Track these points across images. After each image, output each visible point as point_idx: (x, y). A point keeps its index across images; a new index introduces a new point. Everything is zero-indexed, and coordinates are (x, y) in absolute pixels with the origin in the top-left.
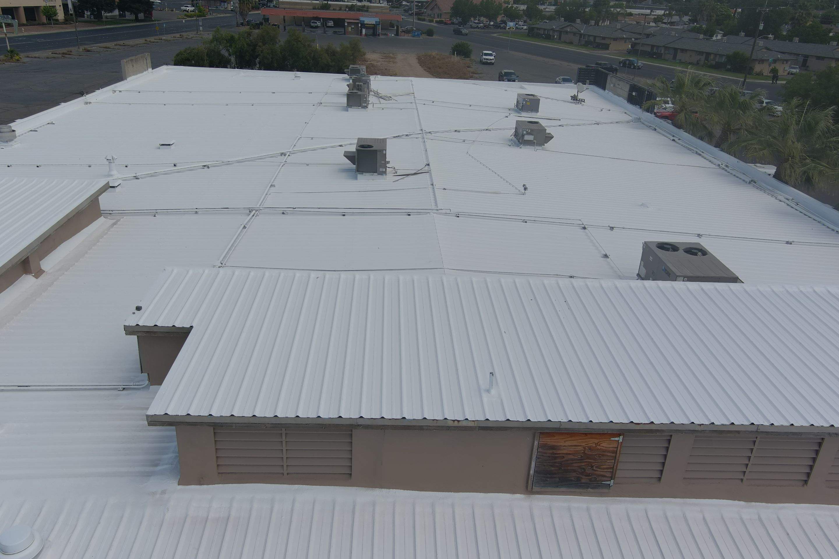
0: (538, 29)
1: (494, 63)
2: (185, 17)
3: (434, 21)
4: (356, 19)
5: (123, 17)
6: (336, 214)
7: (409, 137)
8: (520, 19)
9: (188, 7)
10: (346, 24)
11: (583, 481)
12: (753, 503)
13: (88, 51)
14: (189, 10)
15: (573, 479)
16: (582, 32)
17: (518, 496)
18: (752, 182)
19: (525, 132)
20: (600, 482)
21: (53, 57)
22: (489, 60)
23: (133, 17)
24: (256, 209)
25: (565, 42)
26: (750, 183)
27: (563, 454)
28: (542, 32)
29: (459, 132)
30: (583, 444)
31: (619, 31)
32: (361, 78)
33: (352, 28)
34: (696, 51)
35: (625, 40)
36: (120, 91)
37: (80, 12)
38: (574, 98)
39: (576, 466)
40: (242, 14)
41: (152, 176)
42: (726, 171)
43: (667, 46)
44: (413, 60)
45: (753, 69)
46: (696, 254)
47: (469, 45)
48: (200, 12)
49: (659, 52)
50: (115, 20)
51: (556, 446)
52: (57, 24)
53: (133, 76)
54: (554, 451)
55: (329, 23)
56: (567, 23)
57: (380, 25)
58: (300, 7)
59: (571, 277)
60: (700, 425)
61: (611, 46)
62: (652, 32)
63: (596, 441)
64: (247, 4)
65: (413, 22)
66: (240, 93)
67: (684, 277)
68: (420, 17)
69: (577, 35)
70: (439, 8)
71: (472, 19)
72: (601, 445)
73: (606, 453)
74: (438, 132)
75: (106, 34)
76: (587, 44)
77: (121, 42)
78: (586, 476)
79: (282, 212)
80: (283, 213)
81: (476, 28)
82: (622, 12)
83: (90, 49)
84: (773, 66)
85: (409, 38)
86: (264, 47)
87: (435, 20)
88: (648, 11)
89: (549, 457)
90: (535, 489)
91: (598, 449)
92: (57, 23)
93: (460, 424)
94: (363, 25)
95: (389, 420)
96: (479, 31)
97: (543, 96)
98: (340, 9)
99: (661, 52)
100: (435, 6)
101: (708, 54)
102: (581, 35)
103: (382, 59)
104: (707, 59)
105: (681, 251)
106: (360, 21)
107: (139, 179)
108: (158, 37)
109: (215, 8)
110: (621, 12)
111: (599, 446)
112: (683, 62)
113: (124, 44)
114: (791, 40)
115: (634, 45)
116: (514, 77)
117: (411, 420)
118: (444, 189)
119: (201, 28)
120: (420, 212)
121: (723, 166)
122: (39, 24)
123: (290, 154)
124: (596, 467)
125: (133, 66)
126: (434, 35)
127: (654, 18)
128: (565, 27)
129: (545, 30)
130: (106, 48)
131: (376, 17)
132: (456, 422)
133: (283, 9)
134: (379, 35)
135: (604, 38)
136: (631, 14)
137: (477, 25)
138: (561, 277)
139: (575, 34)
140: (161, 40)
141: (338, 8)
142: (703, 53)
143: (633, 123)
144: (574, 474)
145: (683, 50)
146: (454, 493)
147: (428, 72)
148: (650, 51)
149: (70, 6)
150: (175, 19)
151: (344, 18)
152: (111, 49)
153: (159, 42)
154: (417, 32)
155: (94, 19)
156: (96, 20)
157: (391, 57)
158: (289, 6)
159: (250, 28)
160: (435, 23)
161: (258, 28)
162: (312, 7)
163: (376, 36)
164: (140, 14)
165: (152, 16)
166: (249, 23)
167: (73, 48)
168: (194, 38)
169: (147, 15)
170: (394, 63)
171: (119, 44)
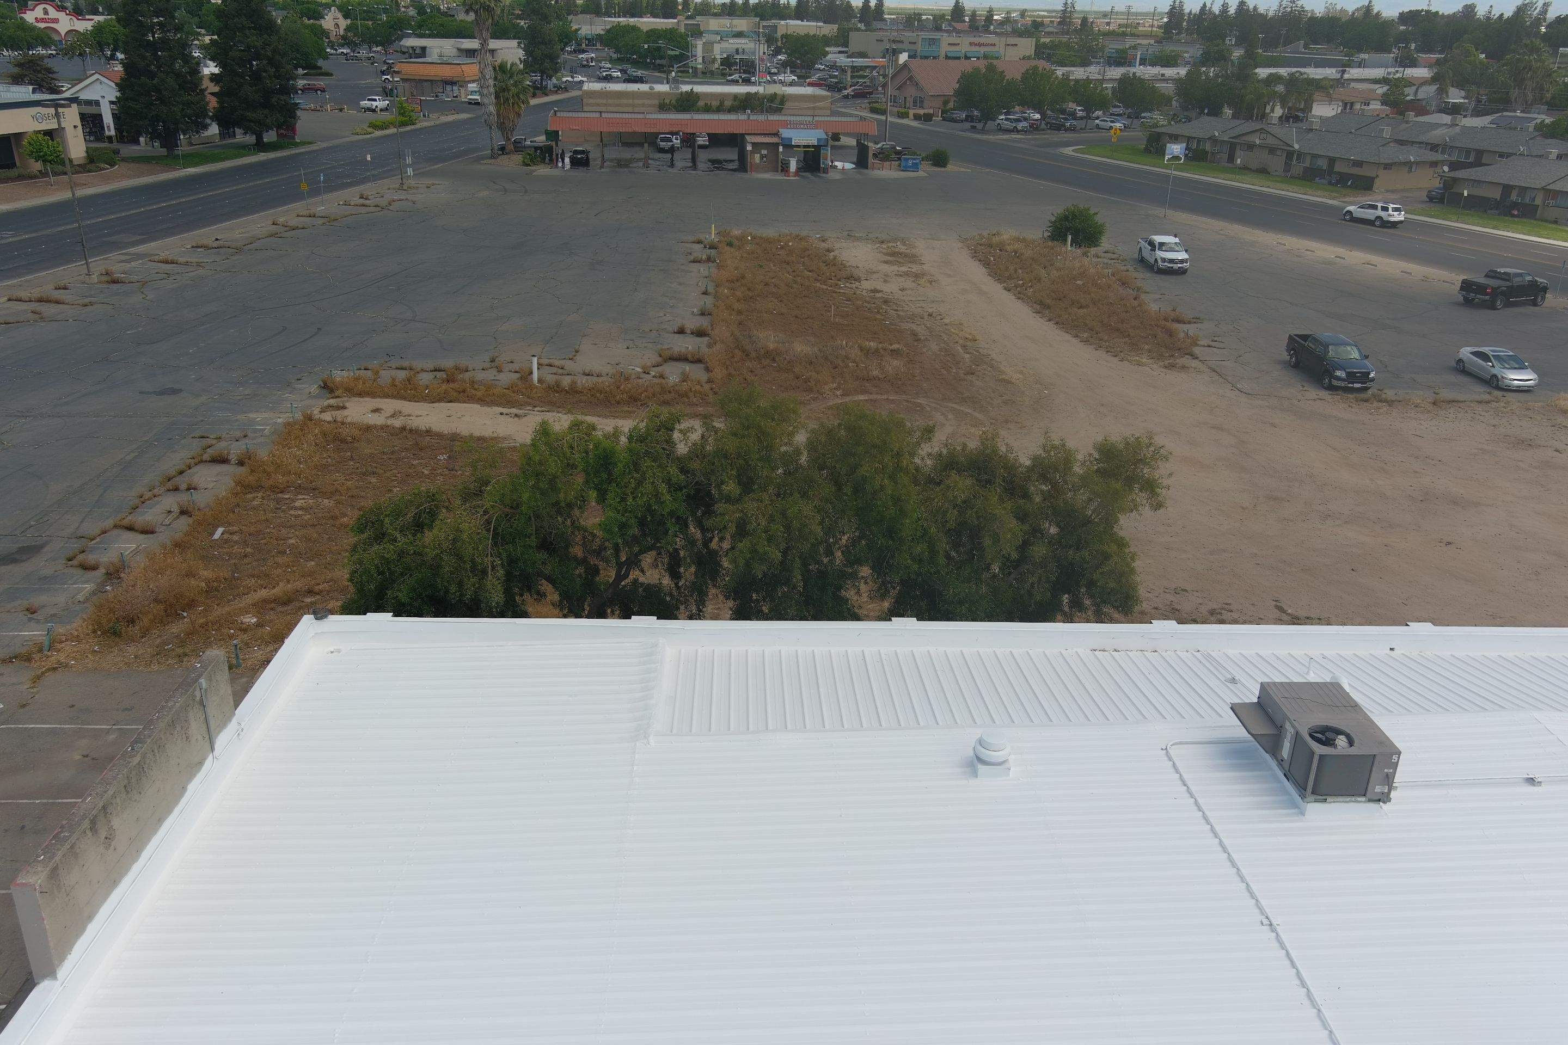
0: (1172, 136)
2: (370, 130)
3: (911, 116)
4: (770, 134)
5: (229, 140)
9: (375, 100)
10: (749, 148)
13: (115, 279)
14: (377, 106)
16: (1295, 146)
22: (1176, 263)
23: (251, 139)
25: (1245, 171)
33: (762, 157)
40: (502, 127)
43: (1548, 187)
48: (403, 114)
49: (1527, 201)
50: (211, 151)
52: (66, 174)
56: (1253, 125)
61: (1377, 181)
64: (513, 104)
69: (1279, 153)
70: (917, 84)
76: (1310, 176)
83: (120, 268)
85: (894, 173)
92: (66, 169)
94: (790, 149)
99: (1534, 199)
100: (908, 81)
102: (1290, 155)
106: (782, 139)
109: (433, 97)
113: (217, 239)
115: (1446, 182)
119: (410, 171)
122: (20, 178)
126: (950, 163)
128: (1244, 135)
129: (1190, 138)
134: (826, 171)
135: (1357, 163)
137: (1014, 125)
139: (1272, 150)
140: (314, 216)
148: (1499, 199)
149: (108, 119)
150: (348, 137)
151: (744, 132)
152: (180, 264)
153: (306, 226)
154: (914, 159)
155: (161, 148)
156: (164, 151)
157: (906, 256)
158: (604, 101)
159: (524, 162)
160: (912, 120)
161: (543, 161)
162: (657, 102)
163: (819, 174)
164: (267, 131)
165: (295, 134)
166: (518, 147)
167: (70, 272)
168: (395, 206)
169: (283, 131)
170: (931, 282)
171: (200, 244)
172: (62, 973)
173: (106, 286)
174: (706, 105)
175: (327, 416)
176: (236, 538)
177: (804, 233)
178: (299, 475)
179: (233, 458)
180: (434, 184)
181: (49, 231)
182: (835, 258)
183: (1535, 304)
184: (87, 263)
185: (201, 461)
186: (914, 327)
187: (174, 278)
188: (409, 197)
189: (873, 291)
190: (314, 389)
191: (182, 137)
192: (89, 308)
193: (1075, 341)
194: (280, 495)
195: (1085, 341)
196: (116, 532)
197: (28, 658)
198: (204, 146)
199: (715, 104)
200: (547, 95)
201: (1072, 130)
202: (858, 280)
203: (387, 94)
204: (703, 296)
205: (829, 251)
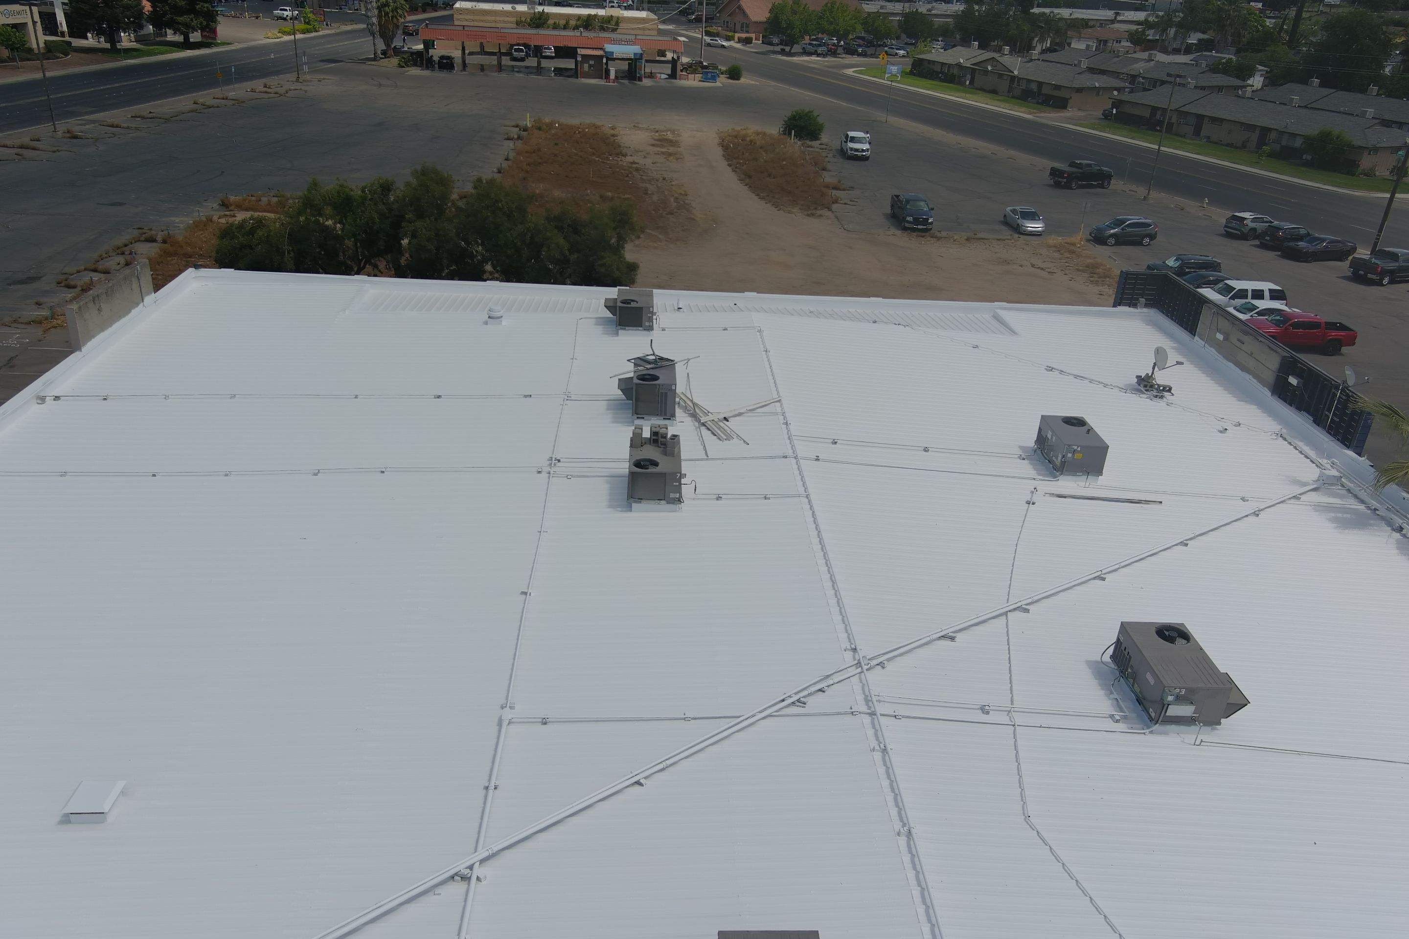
0: (928, 59)
2: (279, 35)
3: (736, 39)
4: (596, 48)
9: (286, 10)
10: (579, 57)
13: (74, 136)
14: (287, 16)
16: (1016, 73)
22: (860, 151)
25: (981, 92)
31: (1087, 73)
33: (590, 66)
34: (1242, 124)
36: (57, 398)
37: (79, 26)
38: (1146, 383)
40: (383, 35)
43: (1180, 109)
44: (713, 148)
45: (1359, 166)
48: (308, 23)
49: (1167, 121)
53: (101, 335)
56: (986, 54)
57: (642, 57)
61: (1070, 102)
68: (711, 28)
69: (1005, 78)
71: (807, 38)
75: (121, 84)
76: (1024, 98)
77: (145, 109)
83: (78, 130)
85: (696, 84)
87: (737, 35)
88: (1110, 13)
94: (612, 61)
99: (1171, 119)
101: (1265, 131)
102: (1013, 78)
104: (1262, 138)
106: (605, 52)
109: (337, 9)
112: (1215, 143)
113: (150, 112)
115: (1117, 104)
119: (306, 68)
125: (100, 309)
126: (743, 76)
128: (982, 61)
129: (943, 64)
130: (113, 126)
131: (634, 42)
133: (462, 28)
134: (641, 79)
135: (1058, 87)
136: (1086, 23)
137: (815, 48)
139: (999, 75)
140: (227, 99)
145: (1215, 120)
148: (1148, 118)
149: (61, 17)
150: (261, 40)
151: (576, 46)
152: (123, 128)
153: (220, 106)
154: (713, 73)
155: (105, 42)
156: (108, 46)
157: (671, 141)
158: (472, 17)
159: (399, 64)
160: (737, 42)
161: (415, 65)
162: (514, 19)
163: (636, 82)
164: (193, 33)
165: (216, 35)
166: (397, 51)
167: (43, 130)
168: (290, 94)
169: (206, 33)
170: (677, 159)
171: (138, 115)
172: (84, 349)
173: (69, 140)
174: (555, 23)
175: (223, 221)
176: (160, 277)
177: (599, 123)
178: (201, 249)
179: (159, 238)
180: (324, 79)
181: (21, 102)
182: (614, 141)
183: (1102, 186)
184: (54, 125)
185: (139, 241)
186: (648, 185)
187: (119, 137)
188: (303, 88)
189: (632, 163)
190: (215, 206)
191: (122, 34)
192: (58, 153)
193: (756, 198)
194: (189, 259)
195: (762, 198)
196: (86, 272)
197: (40, 323)
199: (562, 22)
200: (436, 11)
201: (863, 55)
202: (625, 155)
203: (298, 5)
204: (506, 161)
205: (613, 136)
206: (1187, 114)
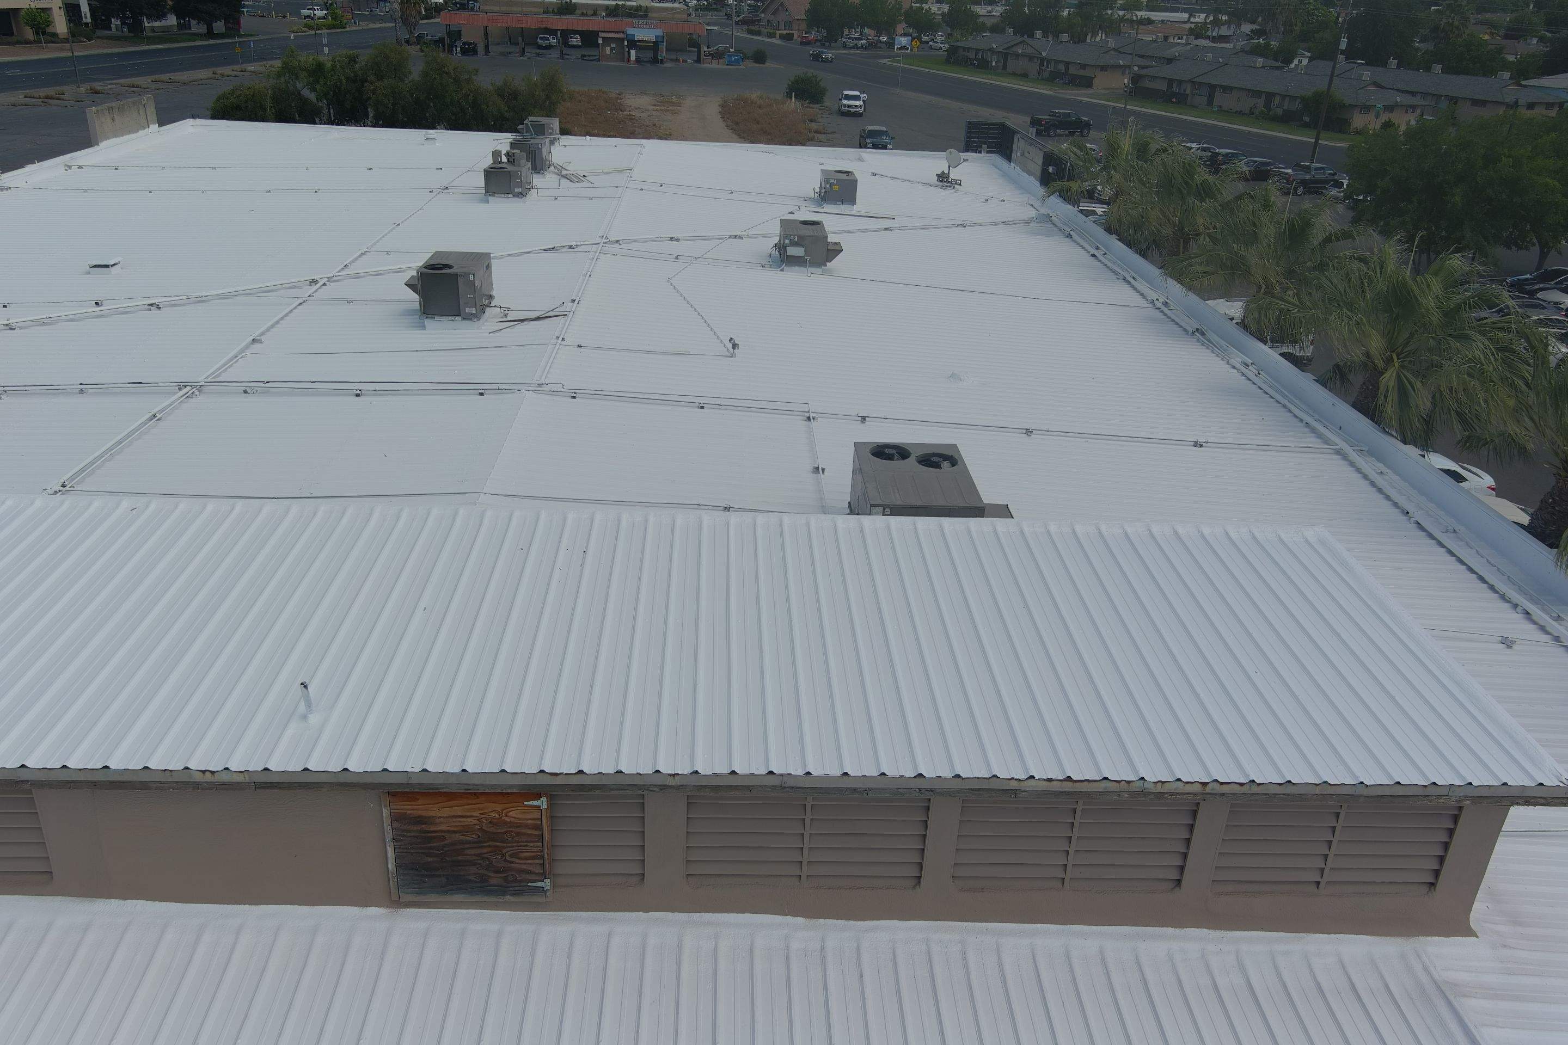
0: (965, 49)
1: (862, 113)
2: (306, 29)
3: (777, 36)
4: (617, 32)
5: (186, 29)
6: (346, 392)
7: (573, 250)
8: (936, 31)
9: (315, 9)
10: (600, 41)
11: (493, 881)
12: (822, 921)
13: (97, 92)
14: (314, 15)
15: (472, 878)
16: (1044, 54)
17: (373, 910)
18: (1199, 333)
19: (787, 242)
20: (525, 884)
21: (24, 104)
22: (853, 108)
23: (203, 29)
24: (193, 384)
25: (1014, 74)
26: (1193, 333)
27: (442, 831)
28: (972, 55)
29: (677, 240)
30: (476, 814)
31: (1113, 52)
32: (527, 141)
33: (612, 49)
34: (1249, 90)
35: (1123, 69)
36: (80, 167)
37: (103, 20)
38: (943, 178)
39: (471, 855)
40: (405, 22)
41: (44, 324)
42: (1162, 312)
43: (1195, 80)
44: (712, 108)
45: (1350, 125)
46: (937, 466)
47: (821, 80)
48: (335, 19)
49: (1182, 92)
50: (170, 34)
51: (426, 817)
52: (53, 42)
53: (115, 139)
54: (423, 826)
55: (573, 38)
56: (1019, 39)
57: (665, 42)
58: (520, 9)
59: (727, 509)
60: (674, 775)
61: (1096, 80)
62: (1177, 54)
63: (499, 807)
65: (732, 36)
66: (307, 169)
67: (885, 507)
68: (753, 28)
69: (1035, 60)
70: (787, 10)
71: (846, 31)
72: (511, 814)
73: (524, 831)
74: (635, 241)
75: (143, 61)
76: (1053, 78)
77: (165, 77)
78: (496, 872)
79: (244, 388)
80: (245, 392)
81: (854, 48)
82: (1128, 16)
83: (99, 88)
84: (1384, 118)
85: (719, 66)
86: (378, 84)
87: (778, 33)
88: (1186, 16)
89: (417, 837)
90: (406, 897)
91: (505, 823)
92: (53, 39)
93: (217, 778)
94: (633, 44)
95: (79, 772)
96: (858, 53)
97: (887, 175)
98: (595, 14)
99: (1185, 90)
100: (780, 7)
101: (1270, 96)
102: (1042, 60)
103: (655, 105)
104: (1268, 104)
105: (912, 460)
106: (627, 35)
107: (14, 329)
108: (240, 66)
109: (367, 11)
110: (1125, 18)
111: (506, 816)
112: (1225, 111)
114: (1428, 69)
115: (1136, 79)
116: (886, 139)
117: (121, 770)
118: (579, 346)
120: (500, 389)
121: (1159, 304)
122: (18, 42)
123: (326, 283)
124: (511, 856)
125: (113, 119)
126: (767, 61)
127: (1191, 29)
128: (1013, 46)
129: (977, 50)
130: (133, 86)
131: (657, 27)
132: (208, 774)
133: (484, 14)
134: (662, 62)
135: (1083, 66)
136: (1150, 21)
137: (855, 42)
138: (708, 509)
139: (1031, 58)
140: (245, 71)
141: (591, 12)
142: (1261, 92)
143: (1036, 224)
144: (473, 869)
145: (1226, 89)
146: (250, 906)
147: (732, 129)
148: (1165, 90)
149: (85, 9)
150: (285, 33)
151: (599, 30)
152: (144, 88)
153: (238, 76)
154: (737, 56)
155: (129, 31)
156: (131, 33)
158: (498, 9)
162: (542, 9)
163: (657, 64)
164: (216, 22)
165: (240, 27)
167: (67, 88)
169: (230, 25)
171: (158, 80)
172: (103, 145)
173: (91, 95)
174: (582, 13)
177: (607, 90)
184: (78, 85)
187: (140, 93)
191: (146, 23)
192: (81, 102)
198: (165, 33)
199: (588, 11)
202: (623, 111)
203: (326, 6)
206: (1200, 84)
